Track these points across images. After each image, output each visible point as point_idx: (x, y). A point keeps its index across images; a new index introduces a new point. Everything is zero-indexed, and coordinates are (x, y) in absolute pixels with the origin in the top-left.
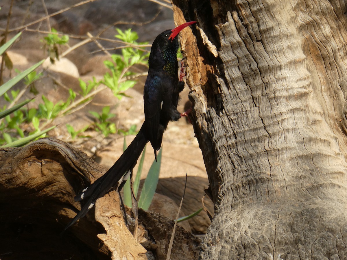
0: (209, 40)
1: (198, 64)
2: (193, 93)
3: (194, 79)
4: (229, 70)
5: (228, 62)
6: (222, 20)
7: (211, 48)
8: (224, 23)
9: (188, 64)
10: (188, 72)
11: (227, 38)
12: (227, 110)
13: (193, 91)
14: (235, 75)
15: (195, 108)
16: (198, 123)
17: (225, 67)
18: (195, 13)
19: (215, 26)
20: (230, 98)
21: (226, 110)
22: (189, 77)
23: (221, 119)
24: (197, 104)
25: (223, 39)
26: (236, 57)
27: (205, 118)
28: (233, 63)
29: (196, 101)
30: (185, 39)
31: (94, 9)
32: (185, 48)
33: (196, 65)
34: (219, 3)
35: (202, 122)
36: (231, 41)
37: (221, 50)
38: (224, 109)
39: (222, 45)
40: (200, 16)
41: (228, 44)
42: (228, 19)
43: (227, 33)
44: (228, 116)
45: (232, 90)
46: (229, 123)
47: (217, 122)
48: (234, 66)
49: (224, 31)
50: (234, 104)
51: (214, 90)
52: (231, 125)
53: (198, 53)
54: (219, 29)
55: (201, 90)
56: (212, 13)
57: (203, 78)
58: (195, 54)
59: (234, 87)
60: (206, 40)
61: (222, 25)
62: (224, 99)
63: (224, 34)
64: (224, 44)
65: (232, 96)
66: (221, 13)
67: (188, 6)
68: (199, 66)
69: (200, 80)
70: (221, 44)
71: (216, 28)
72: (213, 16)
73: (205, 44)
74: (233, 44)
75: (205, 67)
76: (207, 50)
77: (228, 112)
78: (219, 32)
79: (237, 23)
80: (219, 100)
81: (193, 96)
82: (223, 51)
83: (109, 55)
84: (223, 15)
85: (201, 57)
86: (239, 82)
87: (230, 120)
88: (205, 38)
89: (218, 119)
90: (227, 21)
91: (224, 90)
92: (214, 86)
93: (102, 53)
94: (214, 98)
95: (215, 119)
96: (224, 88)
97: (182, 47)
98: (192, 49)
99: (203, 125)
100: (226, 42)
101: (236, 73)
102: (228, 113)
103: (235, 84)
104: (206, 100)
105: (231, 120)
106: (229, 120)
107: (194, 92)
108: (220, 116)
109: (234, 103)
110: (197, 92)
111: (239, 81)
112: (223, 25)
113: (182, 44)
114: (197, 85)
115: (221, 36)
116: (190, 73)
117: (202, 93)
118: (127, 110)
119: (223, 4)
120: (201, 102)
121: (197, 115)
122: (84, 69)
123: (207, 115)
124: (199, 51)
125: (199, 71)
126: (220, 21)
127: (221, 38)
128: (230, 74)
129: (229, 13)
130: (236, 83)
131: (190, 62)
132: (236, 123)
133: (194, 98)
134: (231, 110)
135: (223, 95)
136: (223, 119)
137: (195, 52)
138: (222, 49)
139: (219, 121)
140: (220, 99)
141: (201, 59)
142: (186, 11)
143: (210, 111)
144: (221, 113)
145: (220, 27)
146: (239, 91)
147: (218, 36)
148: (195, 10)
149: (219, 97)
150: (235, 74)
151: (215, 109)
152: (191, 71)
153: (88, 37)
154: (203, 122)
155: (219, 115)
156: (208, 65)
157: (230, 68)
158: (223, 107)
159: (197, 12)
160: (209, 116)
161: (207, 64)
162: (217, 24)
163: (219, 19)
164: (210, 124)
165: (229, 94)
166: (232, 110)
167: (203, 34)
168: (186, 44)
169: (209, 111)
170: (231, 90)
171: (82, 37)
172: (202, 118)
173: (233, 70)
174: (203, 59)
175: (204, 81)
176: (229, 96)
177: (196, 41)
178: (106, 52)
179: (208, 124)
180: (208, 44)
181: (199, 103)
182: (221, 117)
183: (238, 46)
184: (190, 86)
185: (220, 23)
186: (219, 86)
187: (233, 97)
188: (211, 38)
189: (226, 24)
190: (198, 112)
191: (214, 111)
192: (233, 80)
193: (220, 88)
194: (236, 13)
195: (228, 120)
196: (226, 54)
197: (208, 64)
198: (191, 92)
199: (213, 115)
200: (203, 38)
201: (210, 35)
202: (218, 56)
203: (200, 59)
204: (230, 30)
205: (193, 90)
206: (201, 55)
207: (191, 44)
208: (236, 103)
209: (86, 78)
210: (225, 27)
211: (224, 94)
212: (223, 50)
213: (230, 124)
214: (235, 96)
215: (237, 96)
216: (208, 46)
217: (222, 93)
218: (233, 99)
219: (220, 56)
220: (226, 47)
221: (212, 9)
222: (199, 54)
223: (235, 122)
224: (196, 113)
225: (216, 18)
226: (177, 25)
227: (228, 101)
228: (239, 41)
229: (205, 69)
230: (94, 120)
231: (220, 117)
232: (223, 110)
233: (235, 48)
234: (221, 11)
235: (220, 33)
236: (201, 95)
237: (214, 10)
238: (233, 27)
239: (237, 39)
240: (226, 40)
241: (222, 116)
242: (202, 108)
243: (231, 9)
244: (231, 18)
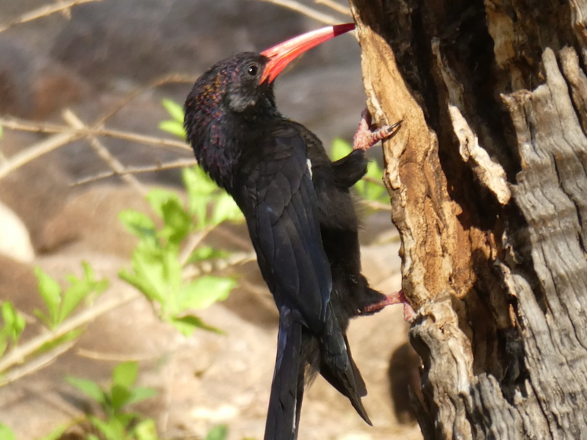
0: (481, 143)
1: (441, 226)
2: (424, 323)
3: (429, 278)
4: (546, 248)
5: (544, 220)
6: (525, 77)
7: (488, 174)
8: (533, 88)
9: (410, 224)
10: (407, 254)
11: (541, 138)
12: (540, 383)
13: (426, 317)
14: (569, 263)
15: (431, 375)
16: (441, 426)
17: (534, 237)
18: (434, 53)
19: (501, 99)
20: (549, 343)
21: (536, 384)
22: (411, 270)
23: (517, 415)
24: (438, 361)
25: (527, 141)
26: (571, 205)
27: (463, 411)
28: (561, 225)
29: (434, 353)
30: (399, 143)
31: (83, 29)
32: (400, 171)
33: (435, 230)
34: (515, 19)
35: (454, 424)
36: (554, 149)
37: (522, 181)
38: (530, 381)
39: (523, 164)
40: (451, 65)
41: (546, 160)
42: (544, 73)
43: (541, 122)
44: (544, 405)
45: (557, 315)
46: (546, 428)
47: (503, 425)
48: (566, 233)
49: (533, 114)
50: (562, 364)
51: (497, 315)
52: (551, 433)
53: (444, 188)
54: (514, 108)
55: (453, 313)
56: (492, 55)
57: (459, 273)
58: (434, 194)
59: (563, 305)
60: (470, 145)
61: (525, 96)
62: (529, 347)
63: (531, 127)
64: (533, 161)
65: (556, 335)
66: (523, 53)
67: (409, 28)
68: (444, 235)
69: (450, 280)
70: (523, 160)
71: (506, 104)
72: (495, 63)
73: (465, 158)
74: (562, 161)
75: (467, 238)
76: (475, 179)
77: (544, 389)
78: (517, 119)
79: (577, 89)
80: (511, 349)
81: (426, 334)
82: (526, 183)
83: (138, 187)
84: (530, 61)
85: (454, 202)
86: (580, 289)
87: (550, 417)
88: (467, 140)
89: (507, 414)
90: (544, 81)
91: (529, 314)
92: (495, 301)
93: (116, 179)
94: (496, 343)
95: (499, 415)
96: (530, 310)
97: (390, 168)
98: (422, 174)
99: (457, 434)
100: (539, 152)
101: (571, 257)
102: (541, 395)
103: (568, 297)
104: (469, 349)
105: (551, 419)
106: (546, 416)
107: (429, 320)
108: (516, 403)
109: (564, 360)
110: (439, 323)
111: (582, 284)
112: (527, 96)
113: (388, 157)
114: (440, 296)
115: (521, 131)
116: (415, 257)
117: (456, 324)
118: (199, 375)
119: (528, 22)
120: (451, 357)
121: (436, 400)
122: (51, 229)
123: (470, 398)
124: (445, 184)
125: (444, 250)
126: (519, 83)
127: (521, 138)
128: (551, 263)
129: (549, 56)
130: (570, 291)
131: (415, 220)
132: (570, 429)
133: (429, 342)
134: (553, 385)
135: (527, 333)
136: (524, 416)
137: (433, 185)
138: (524, 178)
139: (510, 422)
140: (515, 346)
141: (453, 211)
142: (405, 46)
143: (483, 388)
144: (518, 395)
145: (517, 101)
146: (579, 320)
147: (513, 130)
148: (435, 44)
149: (512, 340)
150: (567, 261)
151: (497, 378)
152: (418, 250)
153: (65, 123)
154: (458, 425)
155: (511, 401)
156: (477, 231)
157: (549, 241)
158: (525, 375)
159: (442, 49)
160: (479, 403)
161: (472, 228)
162: (509, 90)
163: (516, 75)
164: (480, 432)
165: (546, 328)
166: (557, 382)
167: (460, 125)
168: (404, 157)
169: (479, 386)
170: (554, 317)
171: (47, 128)
172: (453, 409)
173: (562, 247)
174: (459, 210)
175: (462, 284)
176: (546, 337)
177: (437, 149)
178: (128, 177)
179: (474, 431)
180: (477, 159)
181: (445, 358)
182: (520, 408)
183: (578, 167)
184: (415, 300)
185: (518, 89)
186: (514, 301)
187: (558, 341)
188: (488, 139)
189: (540, 90)
190: (441, 389)
191: (496, 385)
192: (560, 283)
193: (516, 310)
194: (574, 54)
195: (542, 417)
196: (538, 192)
197: (475, 227)
198: (420, 320)
199: (491, 398)
200: (461, 137)
201: (485, 129)
202: (512, 200)
203: (450, 209)
204: (553, 111)
205: (423, 314)
206: (453, 197)
207: (420, 158)
208: (569, 359)
209: (57, 262)
210: (535, 101)
211: (531, 329)
212: (529, 181)
213: (548, 433)
214: (567, 335)
215: (572, 335)
216: (476, 164)
217: (523, 327)
218: (561, 347)
219: (518, 200)
220: (540, 169)
221: (490, 41)
222: (446, 194)
223: (566, 424)
224: (436, 394)
225: (507, 71)
226: (372, 93)
227: (543, 352)
228: (583, 149)
229: (466, 244)
230: (85, 407)
231: (515, 406)
232: (527, 382)
233: (568, 173)
234: (522, 47)
235: (519, 121)
236: (453, 331)
237: (499, 42)
238: (563, 102)
239: (577, 142)
240: (537, 146)
241: (521, 405)
242: (456, 376)
243: (556, 40)
244: (557, 71)
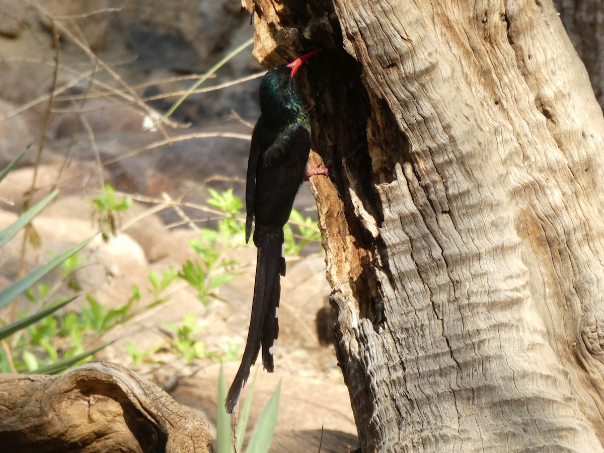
0: (365, 208)
1: (345, 247)
2: (336, 294)
3: (339, 273)
4: (395, 259)
5: (394, 246)
6: (386, 177)
7: (368, 223)
8: (390, 182)
9: (330, 247)
10: (329, 260)
11: (394, 206)
12: (392, 323)
13: (337, 291)
14: (406, 266)
15: (339, 319)
16: (344, 343)
17: (390, 253)
18: (343, 165)
19: (375, 187)
20: (396, 304)
21: (389, 324)
22: (330, 268)
23: (380, 339)
24: (343, 312)
25: (387, 207)
26: (408, 238)
27: (354, 336)
28: (403, 248)
29: (341, 308)
30: (325, 206)
31: (171, 156)
32: (326, 221)
33: (342, 250)
34: (382, 149)
35: (350, 343)
36: (400, 211)
37: (384, 227)
38: (387, 322)
39: (385, 218)
40: (351, 170)
41: (396, 217)
42: (396, 175)
43: (394, 198)
44: (393, 334)
45: (400, 291)
46: (394, 345)
47: (374, 343)
48: (405, 252)
49: (390, 195)
50: (402, 314)
51: (371, 290)
52: (396, 347)
53: (347, 230)
54: (381, 191)
55: (350, 290)
56: (371, 166)
57: (353, 270)
58: (342, 232)
59: (403, 286)
60: (360, 209)
61: (386, 186)
62: (386, 306)
63: (389, 201)
64: (390, 217)
65: (399, 300)
66: (386, 165)
67: (331, 153)
68: (347, 252)
69: (349, 273)
70: (385, 216)
71: (377, 190)
72: (372, 170)
73: (357, 215)
74: (404, 217)
75: (357, 253)
76: (361, 226)
77: (393, 326)
78: (382, 197)
79: (411, 182)
80: (378, 307)
81: (337, 299)
82: (386, 227)
83: (197, 231)
84: (389, 169)
85: (351, 236)
86: (411, 278)
87: (396, 339)
88: (358, 207)
89: (375, 337)
90: (396, 179)
91: (386, 290)
92: (370, 284)
93: (186, 227)
94: (370, 304)
95: (371, 338)
96: (387, 288)
97: (321, 220)
98: (336, 223)
99: (351, 347)
100: (393, 213)
101: (407, 263)
102: (392, 329)
103: (405, 282)
104: (358, 307)
105: (396, 341)
106: (394, 339)
107: (339, 292)
108: (380, 333)
109: (403, 312)
110: (343, 294)
111: (412, 276)
112: (388, 186)
113: (320, 214)
114: (344, 281)
115: (384, 203)
116: (332, 262)
117: (351, 295)
118: (225, 320)
119: (388, 150)
120: (349, 310)
121: (342, 331)
122: (155, 252)
123: (358, 330)
124: (347, 227)
125: (346, 259)
126: (383, 180)
127: (384, 206)
128: (397, 266)
129: (398, 167)
130: (406, 279)
131: (332, 244)
132: (405, 346)
133: (339, 303)
134: (398, 324)
135: (385, 299)
136: (384, 339)
137: (341, 228)
138: (385, 225)
139: (377, 341)
140: (380, 305)
141: (351, 241)
142: (329, 161)
143: (364, 325)
144: (381, 329)
145: (383, 188)
146: (410, 293)
147: (380, 202)
148: (343, 161)
149: (378, 303)
150: (405, 265)
151: (371, 321)
152: (334, 259)
153: (162, 199)
154: (352, 343)
155: (378, 332)
156: (362, 250)
157: (397, 256)
158: (384, 319)
159: (347, 163)
160: (362, 332)
161: (360, 248)
162: (379, 183)
163: (382, 176)
164: (362, 346)
165: (395, 297)
166: (399, 323)
167: (356, 200)
168: (328, 214)
169: (362, 324)
170: (399, 292)
171: (155, 201)
172: (349, 335)
173: (403, 258)
174: (354, 240)
175: (355, 275)
176: (395, 301)
177: (344, 210)
178: (192, 224)
179: (360, 346)
180: (363, 216)
181: (346, 311)
182: (382, 335)
183: (411, 220)
184: (332, 283)
185: (382, 182)
186: (379, 284)
187: (401, 303)
188: (368, 206)
189: (394, 183)
190: (344, 326)
191: (371, 324)
192: (402, 276)
193: (380, 288)
194: (410, 166)
195: (392, 340)
196: (392, 232)
197: (362, 248)
198: (334, 292)
199: (368, 331)
200: (355, 206)
201: (367, 201)
202: (379, 235)
203: (350, 239)
204: (400, 193)
205: (336, 289)
206: (351, 233)
207: (335, 215)
208: (405, 312)
209: (157, 266)
210: (391, 189)
211: (387, 297)
212: (388, 227)
213: (395, 348)
214: (405, 301)
215: (407, 301)
216: (362, 218)
217: (384, 296)
218: (402, 306)
219: (382, 235)
220: (393, 221)
221: (370, 160)
222: (348, 232)
223: (404, 343)
224: (341, 328)
225: (378, 174)
226: (313, 183)
227: (393, 308)
228: (414, 211)
229: (357, 256)
230: (169, 335)
231: (379, 334)
232: (385, 322)
233: (406, 223)
234: (385, 162)
235: (383, 198)
236: (350, 298)
237: (374, 160)
238: (405, 189)
239: (411, 208)
240: (392, 210)
241: (382, 334)
242: (351, 319)
243: (401, 159)
244: (402, 174)
